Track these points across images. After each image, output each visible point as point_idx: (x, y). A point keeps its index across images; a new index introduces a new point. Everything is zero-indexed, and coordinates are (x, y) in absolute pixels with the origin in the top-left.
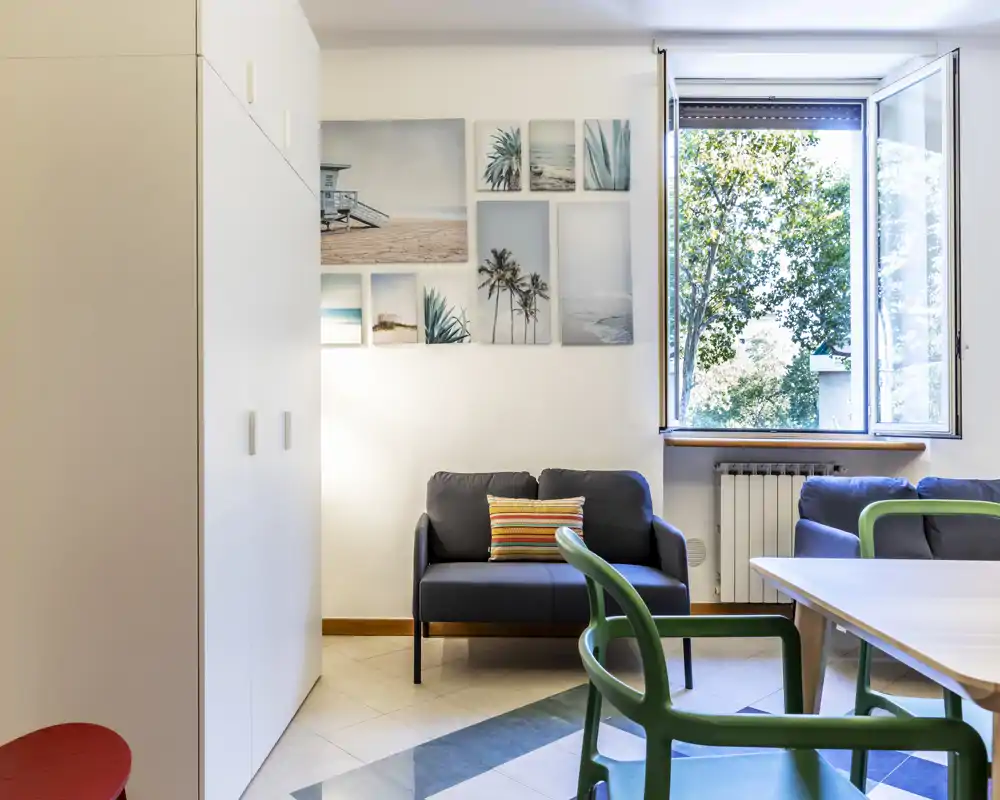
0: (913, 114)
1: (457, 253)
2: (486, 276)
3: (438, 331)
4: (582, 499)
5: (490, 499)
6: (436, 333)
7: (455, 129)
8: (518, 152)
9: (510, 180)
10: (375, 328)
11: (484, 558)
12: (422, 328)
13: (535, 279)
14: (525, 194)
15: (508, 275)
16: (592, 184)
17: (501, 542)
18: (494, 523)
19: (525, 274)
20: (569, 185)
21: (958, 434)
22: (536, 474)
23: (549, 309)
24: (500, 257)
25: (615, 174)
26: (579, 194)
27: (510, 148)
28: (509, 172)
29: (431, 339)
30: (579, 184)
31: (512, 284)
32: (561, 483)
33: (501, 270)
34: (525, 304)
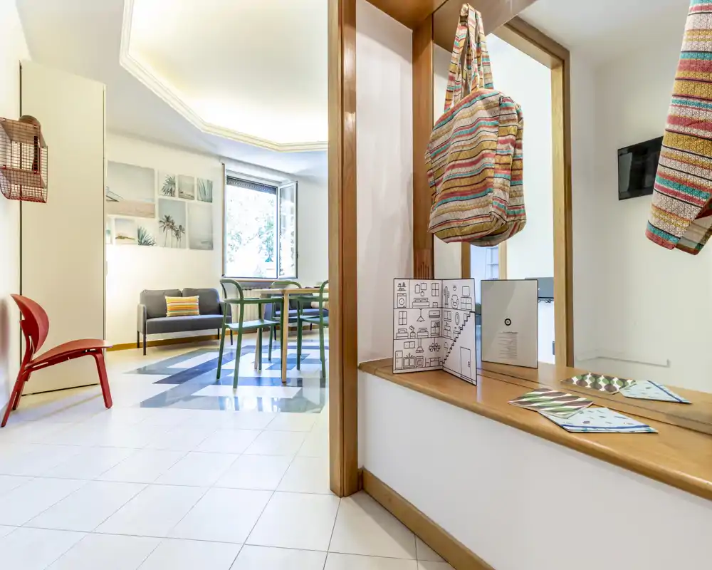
0: (288, 194)
1: (152, 215)
2: (162, 224)
3: (143, 241)
4: (198, 297)
5: (166, 297)
6: (143, 242)
7: (150, 172)
8: (174, 184)
9: (172, 192)
10: (116, 238)
11: (165, 316)
12: (137, 239)
13: (180, 227)
14: (177, 198)
15: (171, 224)
16: (200, 199)
17: (171, 310)
18: (168, 305)
19: (177, 224)
20: (192, 198)
21: (297, 277)
22: (181, 290)
23: (185, 237)
24: (168, 219)
25: (207, 197)
26: (196, 201)
27: (171, 182)
28: (171, 190)
29: (140, 243)
30: (196, 198)
31: (172, 228)
32: (190, 292)
33: (168, 222)
34: (177, 234)
